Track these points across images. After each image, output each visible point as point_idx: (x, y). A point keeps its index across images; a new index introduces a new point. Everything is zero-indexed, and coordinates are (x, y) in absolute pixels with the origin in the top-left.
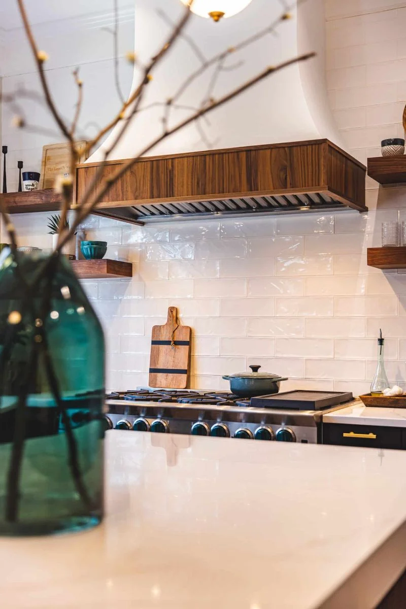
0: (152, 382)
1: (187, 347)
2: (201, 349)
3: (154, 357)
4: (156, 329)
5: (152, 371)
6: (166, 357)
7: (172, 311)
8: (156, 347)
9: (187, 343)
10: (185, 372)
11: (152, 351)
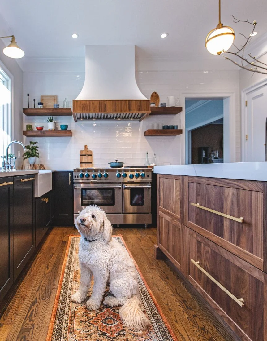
0: (81, 166)
1: (91, 156)
2: (95, 157)
3: (81, 159)
4: (81, 151)
5: (81, 163)
6: (85, 159)
7: (86, 146)
8: (82, 156)
9: (91, 155)
10: (91, 163)
11: (80, 158)
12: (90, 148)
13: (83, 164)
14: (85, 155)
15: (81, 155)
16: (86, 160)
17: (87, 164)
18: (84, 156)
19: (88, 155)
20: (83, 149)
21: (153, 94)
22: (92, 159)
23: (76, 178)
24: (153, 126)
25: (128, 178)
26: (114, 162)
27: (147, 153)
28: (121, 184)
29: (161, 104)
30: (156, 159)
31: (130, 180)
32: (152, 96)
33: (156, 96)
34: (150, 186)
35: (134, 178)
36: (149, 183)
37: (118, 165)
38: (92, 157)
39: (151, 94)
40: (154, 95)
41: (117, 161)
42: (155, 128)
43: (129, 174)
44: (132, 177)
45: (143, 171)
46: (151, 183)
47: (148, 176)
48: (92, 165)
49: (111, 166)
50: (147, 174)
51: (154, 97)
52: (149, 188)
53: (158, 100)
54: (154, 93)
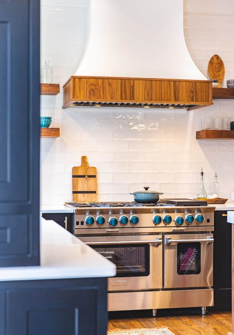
0: (75, 199)
1: (94, 178)
3: (74, 185)
4: (75, 169)
5: (74, 192)
6: (82, 184)
7: (84, 158)
8: (76, 178)
9: (94, 176)
10: (95, 192)
11: (73, 181)
12: (91, 163)
13: (79, 195)
14: (83, 176)
15: (73, 176)
16: (86, 185)
17: (86, 195)
18: (80, 179)
19: (89, 176)
20: (78, 163)
21: (212, 58)
22: (96, 184)
23: (80, 226)
24: (213, 122)
25: (173, 224)
26: (141, 193)
27: (202, 173)
28: (160, 236)
29: (228, 82)
30: (217, 184)
31: (175, 228)
32: (211, 62)
33: (218, 64)
34: (211, 238)
35: (184, 224)
36: (208, 232)
37: (150, 197)
38: (96, 181)
39: (210, 59)
40: (215, 61)
41: (147, 189)
42: (218, 127)
43: (175, 216)
44: (180, 222)
45: (199, 211)
46: (212, 232)
47: (208, 221)
48: (96, 197)
49: (135, 200)
50: (206, 216)
51: (214, 65)
52: (210, 243)
53: (221, 72)
54: (215, 58)
